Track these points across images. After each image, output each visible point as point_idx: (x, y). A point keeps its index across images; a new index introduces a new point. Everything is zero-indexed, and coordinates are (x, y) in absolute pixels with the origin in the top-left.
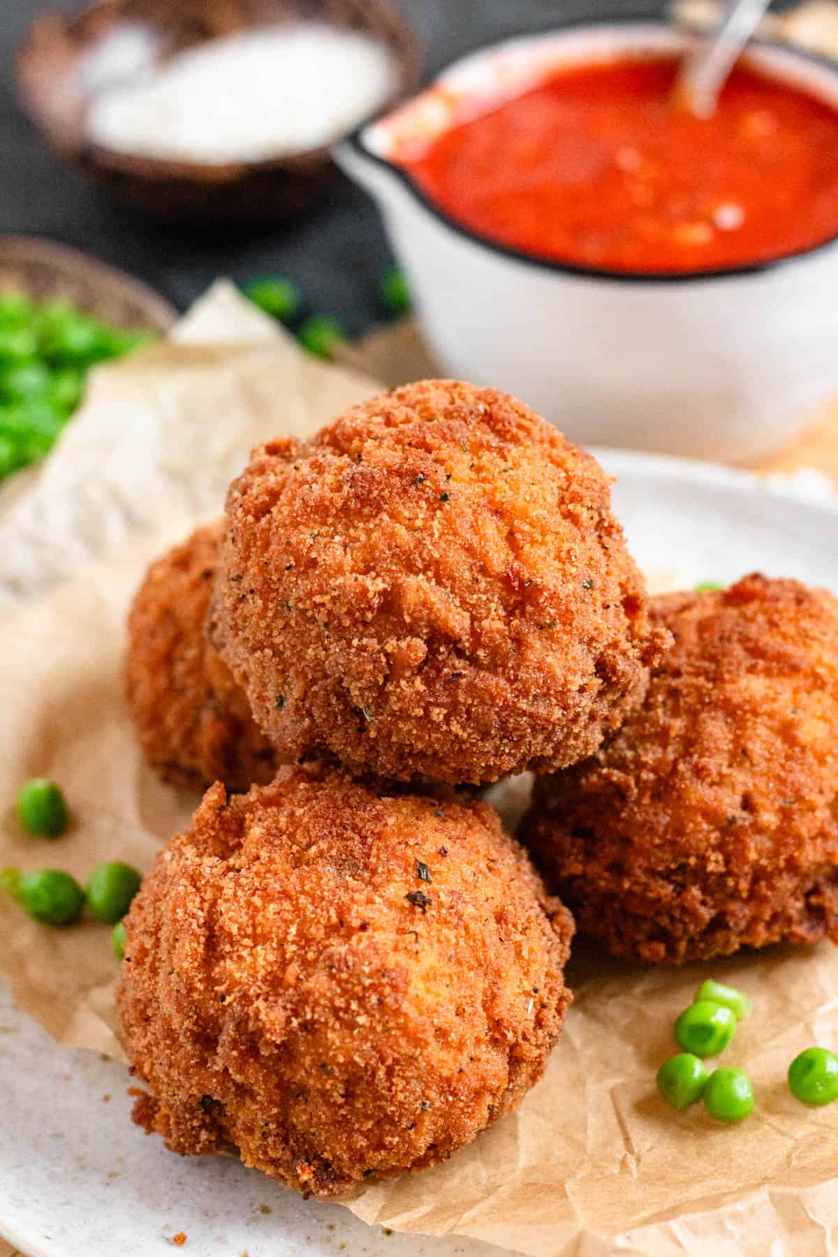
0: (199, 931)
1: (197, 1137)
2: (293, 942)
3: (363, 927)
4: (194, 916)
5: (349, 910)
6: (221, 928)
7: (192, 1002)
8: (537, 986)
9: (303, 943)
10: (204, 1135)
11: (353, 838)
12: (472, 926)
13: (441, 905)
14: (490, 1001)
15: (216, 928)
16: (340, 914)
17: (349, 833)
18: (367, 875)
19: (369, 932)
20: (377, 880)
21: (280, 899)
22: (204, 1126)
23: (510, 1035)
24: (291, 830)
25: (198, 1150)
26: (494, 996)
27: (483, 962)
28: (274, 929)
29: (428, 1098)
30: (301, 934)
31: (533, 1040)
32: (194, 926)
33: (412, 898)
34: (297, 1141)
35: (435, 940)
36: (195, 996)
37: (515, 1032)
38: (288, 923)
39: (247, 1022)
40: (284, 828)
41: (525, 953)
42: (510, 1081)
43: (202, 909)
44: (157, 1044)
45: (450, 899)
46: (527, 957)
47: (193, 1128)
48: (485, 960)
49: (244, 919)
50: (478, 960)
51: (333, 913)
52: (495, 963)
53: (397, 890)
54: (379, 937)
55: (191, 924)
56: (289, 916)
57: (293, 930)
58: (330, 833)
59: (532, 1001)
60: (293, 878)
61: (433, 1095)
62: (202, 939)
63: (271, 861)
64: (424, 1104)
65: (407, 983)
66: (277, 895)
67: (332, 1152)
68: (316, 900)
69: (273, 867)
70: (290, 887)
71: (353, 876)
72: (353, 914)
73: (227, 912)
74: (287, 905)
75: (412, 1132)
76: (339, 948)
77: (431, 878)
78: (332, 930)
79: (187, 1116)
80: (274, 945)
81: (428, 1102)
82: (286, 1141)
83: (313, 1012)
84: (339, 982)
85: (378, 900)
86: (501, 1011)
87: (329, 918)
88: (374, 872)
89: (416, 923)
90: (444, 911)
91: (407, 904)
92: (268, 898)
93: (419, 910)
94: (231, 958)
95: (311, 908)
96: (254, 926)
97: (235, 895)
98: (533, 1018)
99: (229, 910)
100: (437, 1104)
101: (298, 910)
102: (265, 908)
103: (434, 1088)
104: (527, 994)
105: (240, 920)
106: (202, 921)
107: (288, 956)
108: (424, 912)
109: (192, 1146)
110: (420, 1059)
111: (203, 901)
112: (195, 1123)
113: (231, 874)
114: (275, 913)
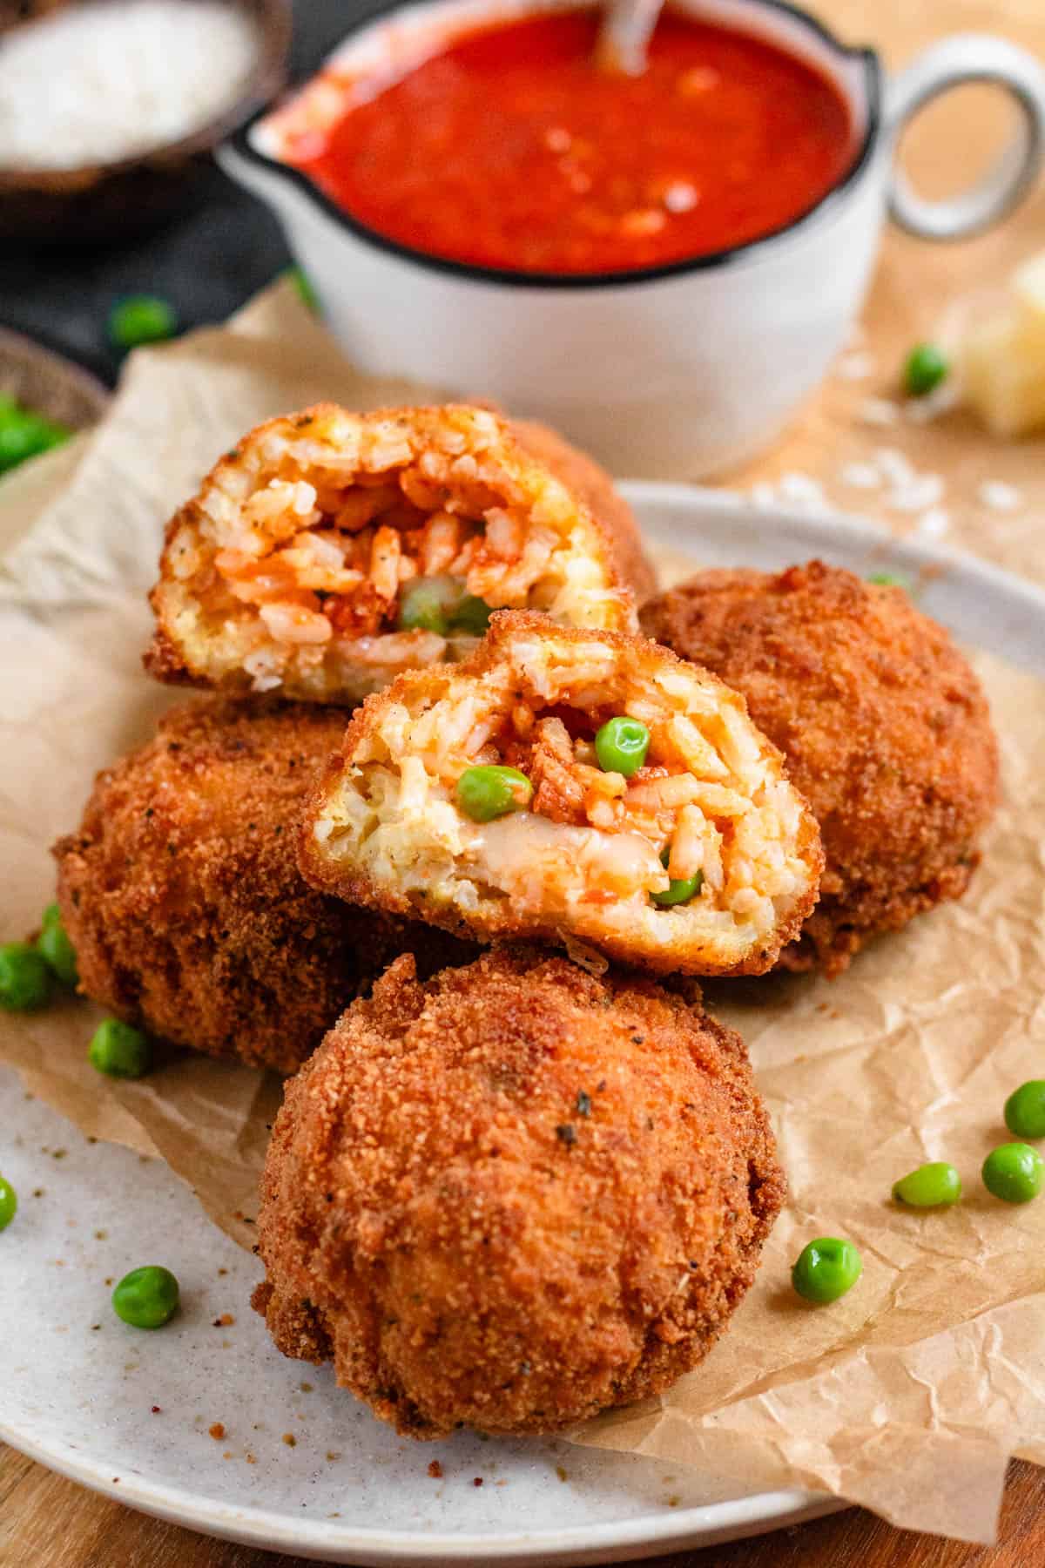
0: (325, 1116)
1: (298, 1340)
2: (420, 1152)
3: (495, 1152)
4: (327, 1098)
5: (487, 1129)
6: (350, 1117)
7: (303, 1193)
8: (698, 1260)
9: (428, 1155)
10: (304, 1340)
11: (521, 1049)
12: (624, 1177)
13: (591, 1147)
14: (627, 1266)
15: (345, 1116)
16: (476, 1132)
17: (520, 1043)
18: (521, 1094)
19: (499, 1160)
20: (530, 1102)
21: (419, 1100)
22: (305, 1329)
23: (648, 1310)
24: (464, 1023)
25: (299, 1355)
26: (634, 1263)
27: (627, 1221)
28: (402, 1133)
29: (529, 1359)
30: (429, 1143)
31: (680, 1320)
32: (323, 1109)
33: (562, 1132)
34: (385, 1372)
35: (571, 1184)
36: (307, 1186)
37: (655, 1307)
38: (417, 1129)
39: (345, 1230)
40: (458, 1020)
41: (690, 1219)
42: (644, 1360)
43: (338, 1092)
44: (272, 1228)
45: (605, 1142)
46: (691, 1225)
47: (295, 1330)
48: (631, 1219)
49: (375, 1114)
50: (621, 1217)
51: (468, 1128)
52: (643, 1225)
53: (546, 1120)
54: (506, 1168)
55: (320, 1106)
56: (420, 1121)
57: (421, 1138)
58: (501, 1037)
59: (686, 1277)
60: (440, 1080)
61: (535, 1357)
62: (328, 1126)
63: (428, 1055)
64: (523, 1365)
65: (522, 1227)
66: (418, 1095)
67: (418, 1394)
68: (455, 1111)
69: (426, 1062)
70: (433, 1089)
71: (506, 1092)
72: (489, 1135)
73: (360, 1102)
74: (423, 1109)
75: (508, 1391)
76: (459, 1171)
77: (589, 1113)
78: (461, 1147)
79: (290, 1315)
80: (399, 1150)
81: (528, 1364)
82: (374, 1368)
83: (414, 1235)
84: (448, 1210)
85: (521, 1126)
86: (641, 1280)
87: (463, 1133)
88: (530, 1092)
89: (556, 1160)
90: (593, 1155)
91: (553, 1137)
92: (406, 1097)
93: (563, 1146)
94: (350, 1154)
95: (446, 1117)
96: (384, 1124)
97: (374, 1085)
98: (686, 1295)
99: (362, 1100)
100: (539, 1368)
101: (433, 1118)
102: (400, 1106)
103: (539, 1349)
104: (682, 1269)
105: (371, 1114)
106: (333, 1105)
107: (408, 1166)
108: (569, 1150)
109: (294, 1348)
110: (523, 1314)
111: (343, 1083)
112: (296, 1325)
113: (381, 1060)
114: (408, 1115)
